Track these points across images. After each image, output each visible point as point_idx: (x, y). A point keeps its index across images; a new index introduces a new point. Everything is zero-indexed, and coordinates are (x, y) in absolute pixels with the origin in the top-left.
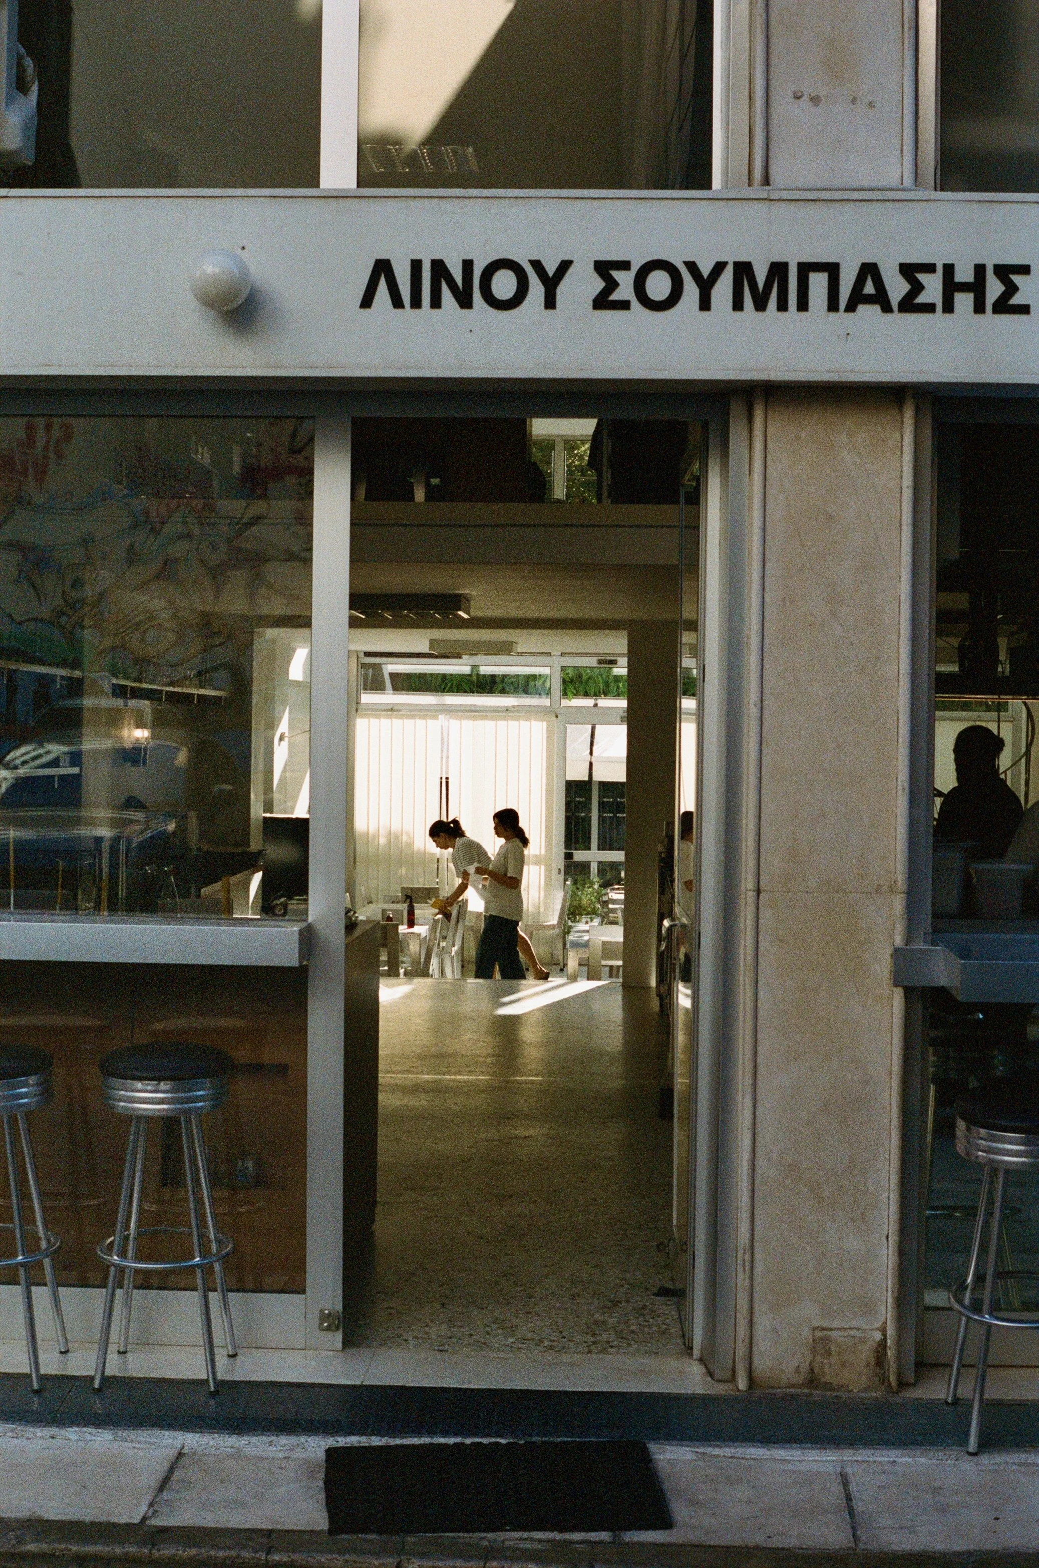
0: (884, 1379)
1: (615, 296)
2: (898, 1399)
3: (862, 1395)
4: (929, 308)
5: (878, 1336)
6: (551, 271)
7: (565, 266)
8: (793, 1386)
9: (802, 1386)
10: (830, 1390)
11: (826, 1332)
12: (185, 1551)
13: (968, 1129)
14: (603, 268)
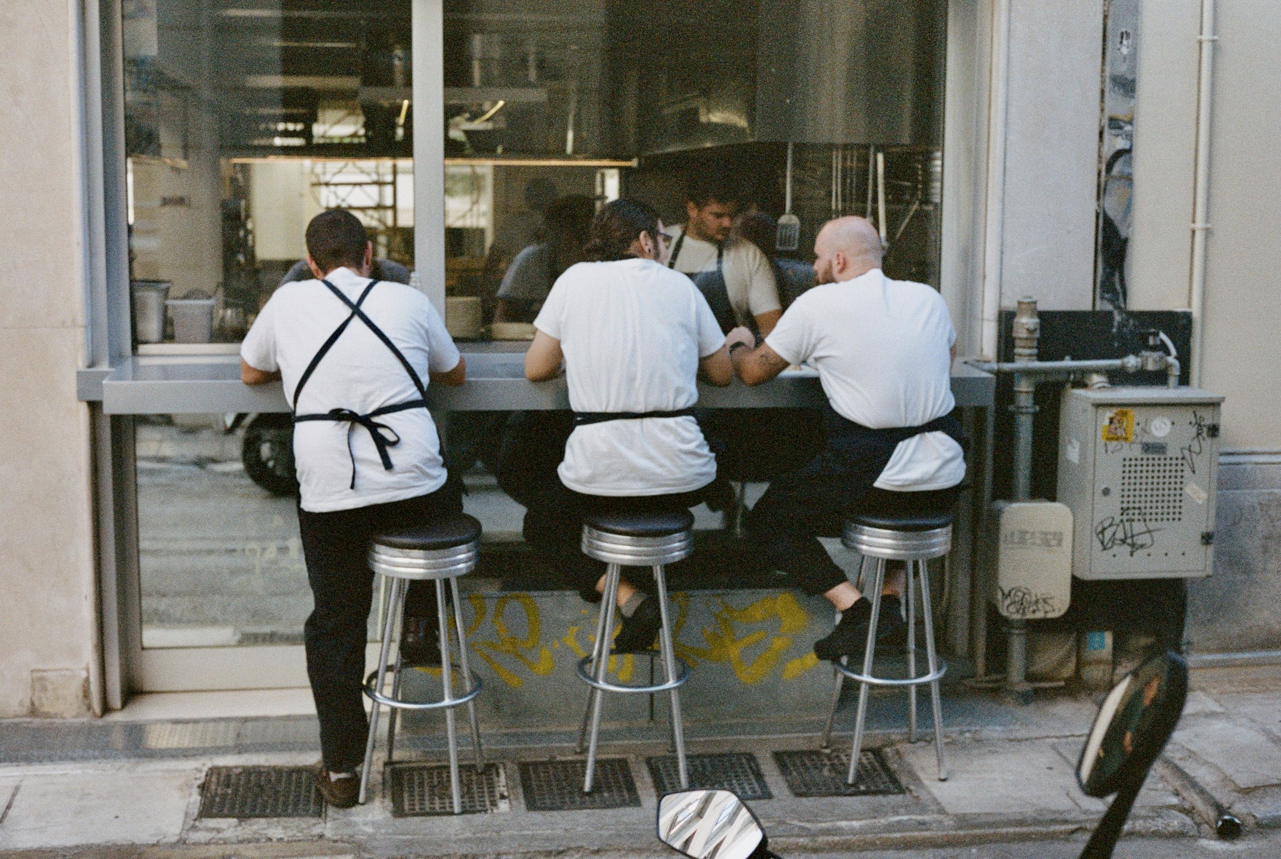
0: (89, 708)
2: (102, 722)
3: (73, 721)
5: (84, 674)
8: (17, 717)
9: (25, 716)
10: (48, 718)
11: (41, 674)
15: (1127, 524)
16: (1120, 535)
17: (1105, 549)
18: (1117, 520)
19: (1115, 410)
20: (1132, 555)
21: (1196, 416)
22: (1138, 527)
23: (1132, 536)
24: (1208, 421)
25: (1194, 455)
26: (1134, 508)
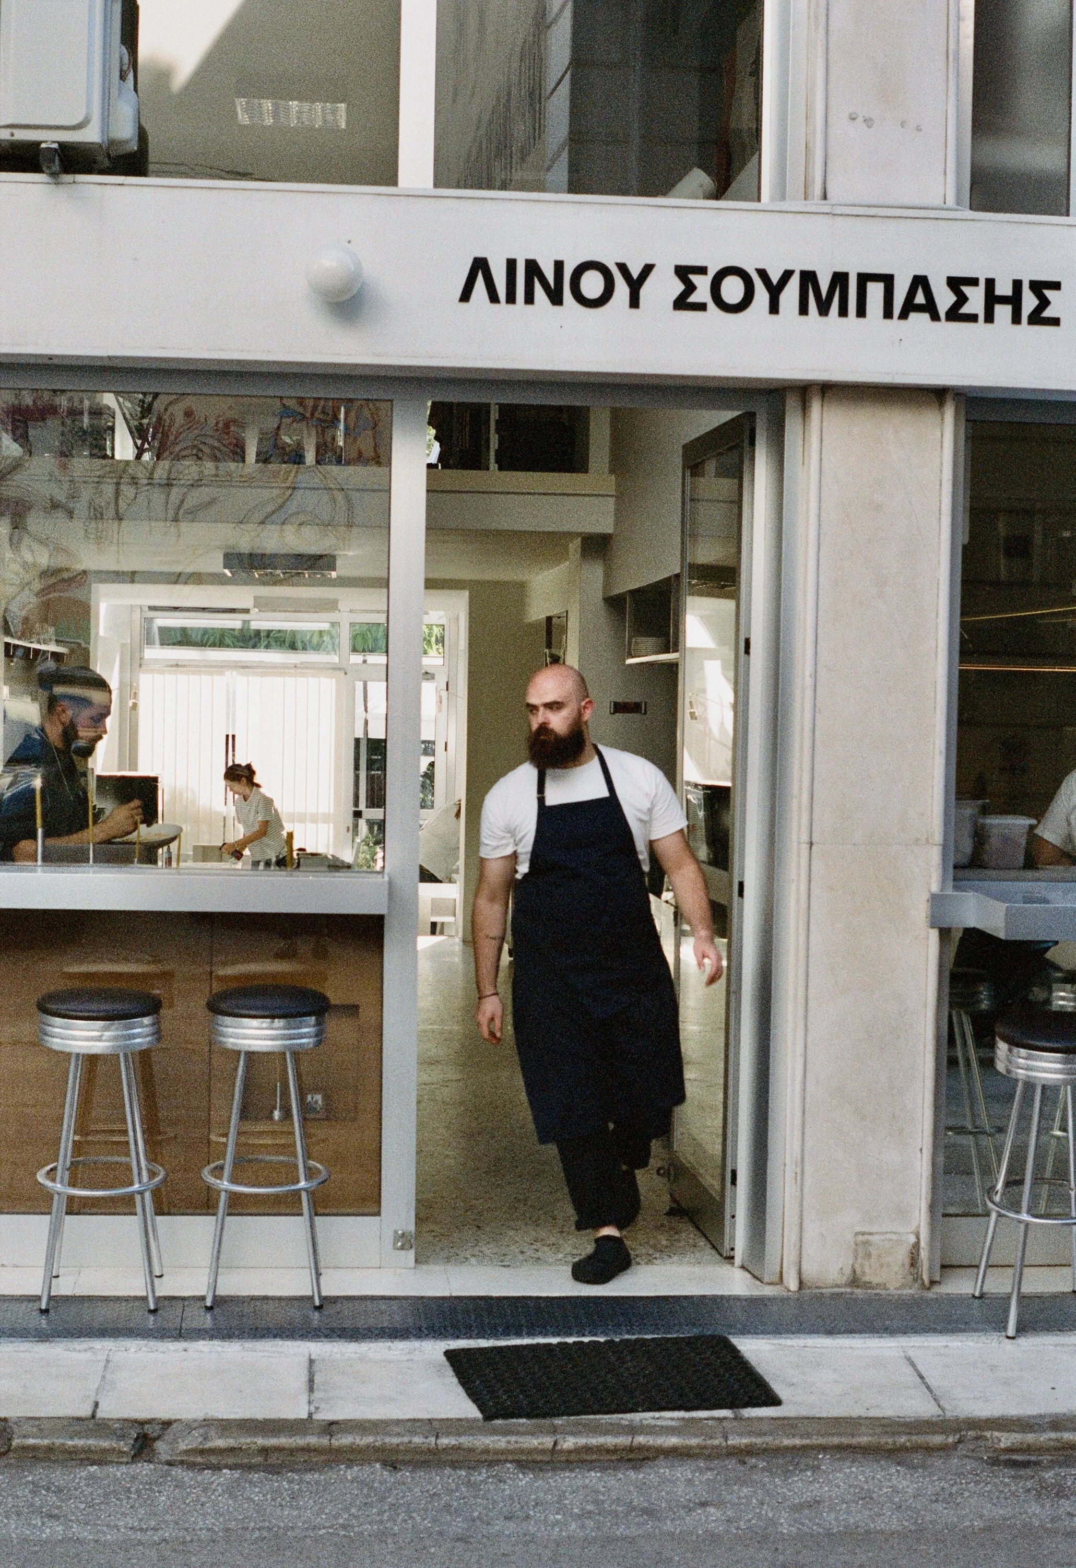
0: (917, 1278)
1: (693, 299)
2: (930, 1295)
3: (899, 1292)
4: (973, 318)
5: (913, 1239)
6: (635, 274)
7: (648, 269)
8: (838, 1286)
9: (846, 1285)
10: (870, 1288)
11: (866, 1237)
12: (361, 1439)
13: (1010, 1050)
14: (683, 272)
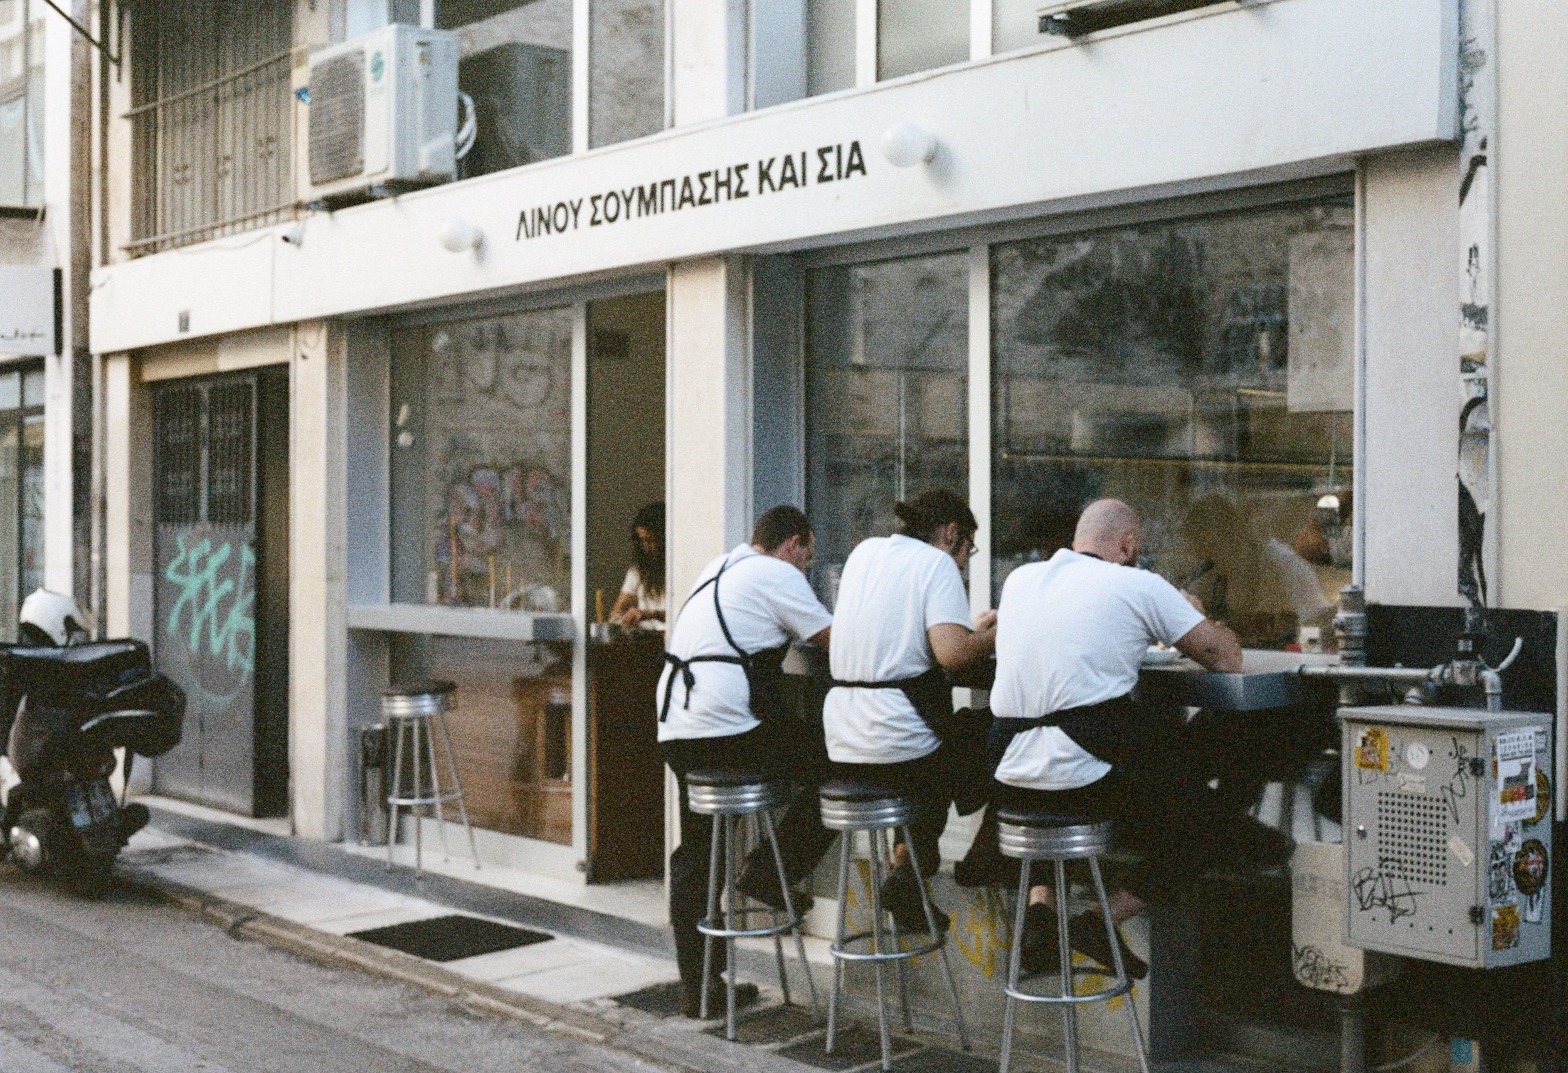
1: (597, 217)
4: (709, 201)
7: (580, 202)
14: (593, 200)
15: (1386, 879)
16: (1379, 893)
17: (1363, 909)
18: (1375, 874)
19: (1368, 729)
20: (1392, 922)
21: (1456, 744)
22: (1398, 886)
23: (1393, 897)
24: (1470, 754)
25: (1457, 798)
26: (1393, 860)
